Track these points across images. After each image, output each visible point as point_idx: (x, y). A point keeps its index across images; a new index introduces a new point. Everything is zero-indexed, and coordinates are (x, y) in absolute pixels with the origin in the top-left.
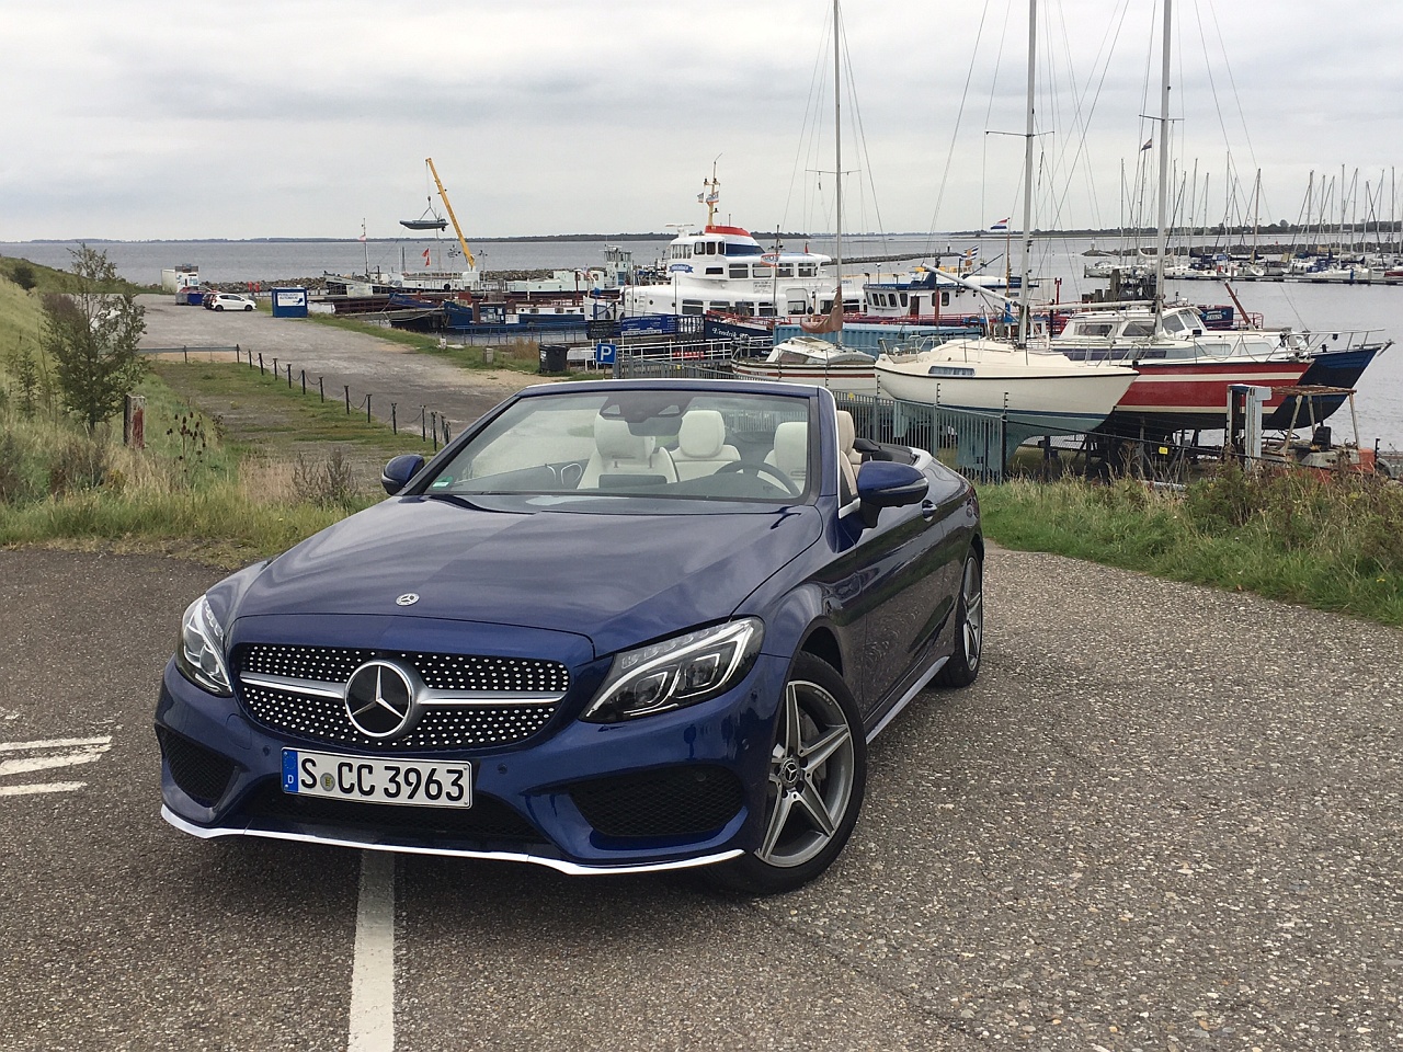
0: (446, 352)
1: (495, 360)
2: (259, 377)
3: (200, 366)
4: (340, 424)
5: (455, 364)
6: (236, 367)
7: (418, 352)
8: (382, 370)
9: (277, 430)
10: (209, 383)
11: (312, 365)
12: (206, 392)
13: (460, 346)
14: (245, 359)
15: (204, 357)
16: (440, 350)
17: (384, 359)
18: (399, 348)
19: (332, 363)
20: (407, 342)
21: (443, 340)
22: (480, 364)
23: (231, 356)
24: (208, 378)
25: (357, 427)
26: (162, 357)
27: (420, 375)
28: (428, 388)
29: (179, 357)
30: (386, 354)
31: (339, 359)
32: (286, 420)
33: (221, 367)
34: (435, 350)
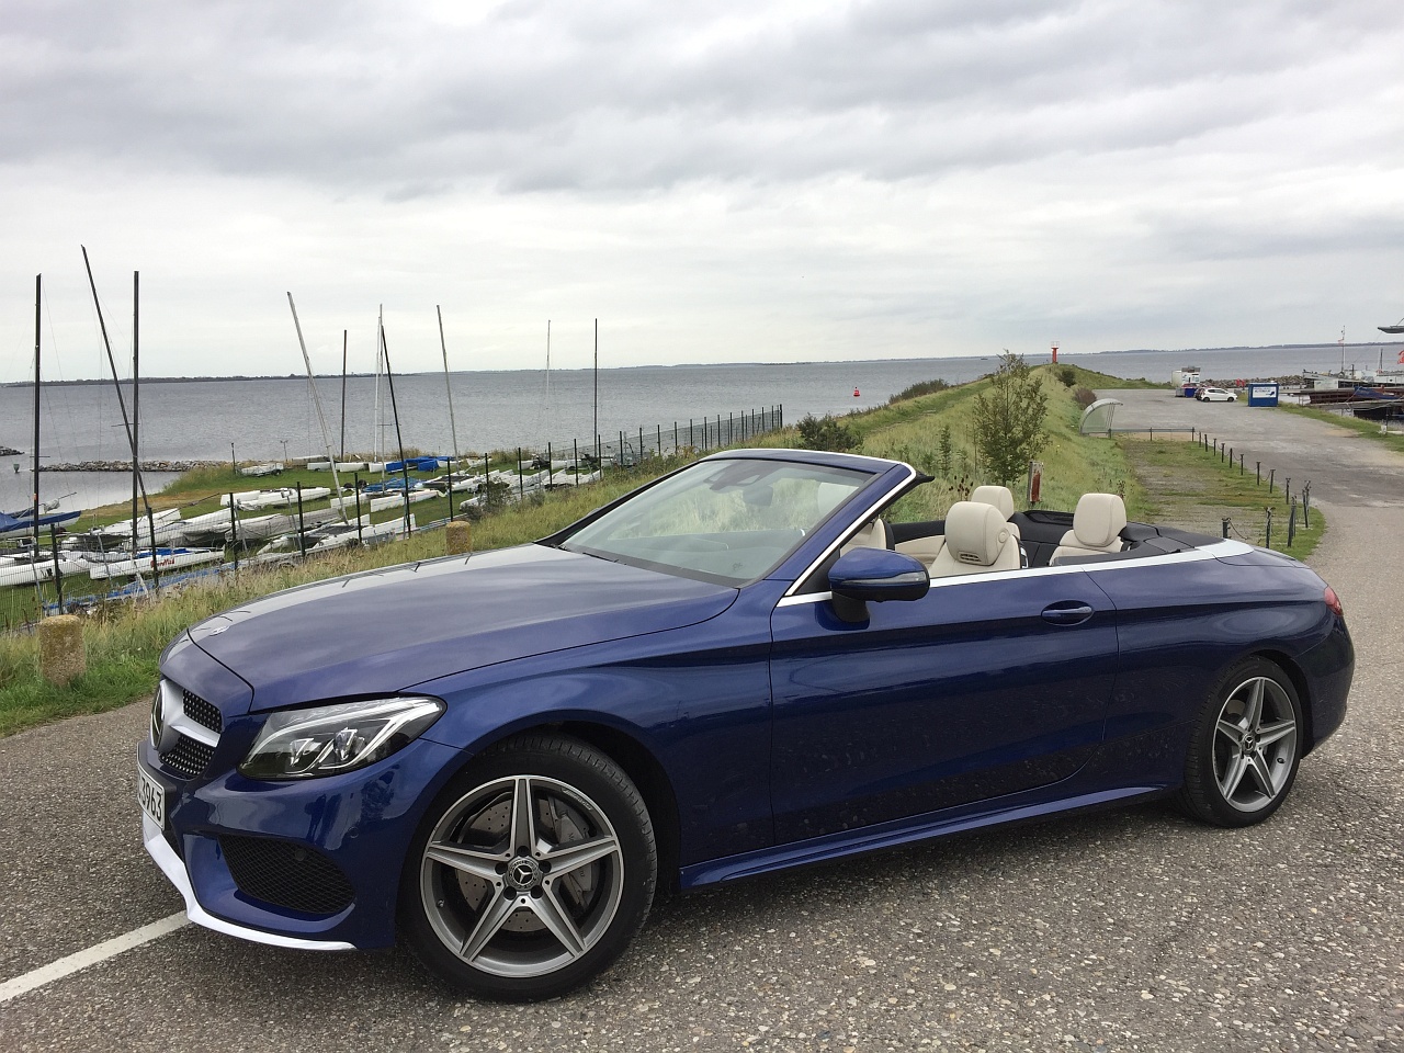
0: (1386, 436)
2: (1202, 452)
3: (1162, 443)
4: (1247, 493)
5: (1387, 448)
6: (1186, 446)
7: (1360, 436)
8: (1316, 450)
9: (1188, 495)
10: (1160, 456)
11: (1255, 445)
12: (1153, 463)
13: (1401, 432)
14: (1197, 439)
15: (1167, 436)
16: (1380, 436)
17: (1320, 441)
18: (1345, 432)
19: (1272, 444)
20: (1354, 428)
21: (1384, 427)
23: (1188, 436)
24: (1161, 452)
25: (1258, 496)
26: (1136, 436)
27: (1349, 456)
28: (1349, 467)
29: (1146, 436)
30: (1326, 437)
31: (1282, 440)
32: (1200, 487)
33: (1177, 444)
34: (1374, 435)
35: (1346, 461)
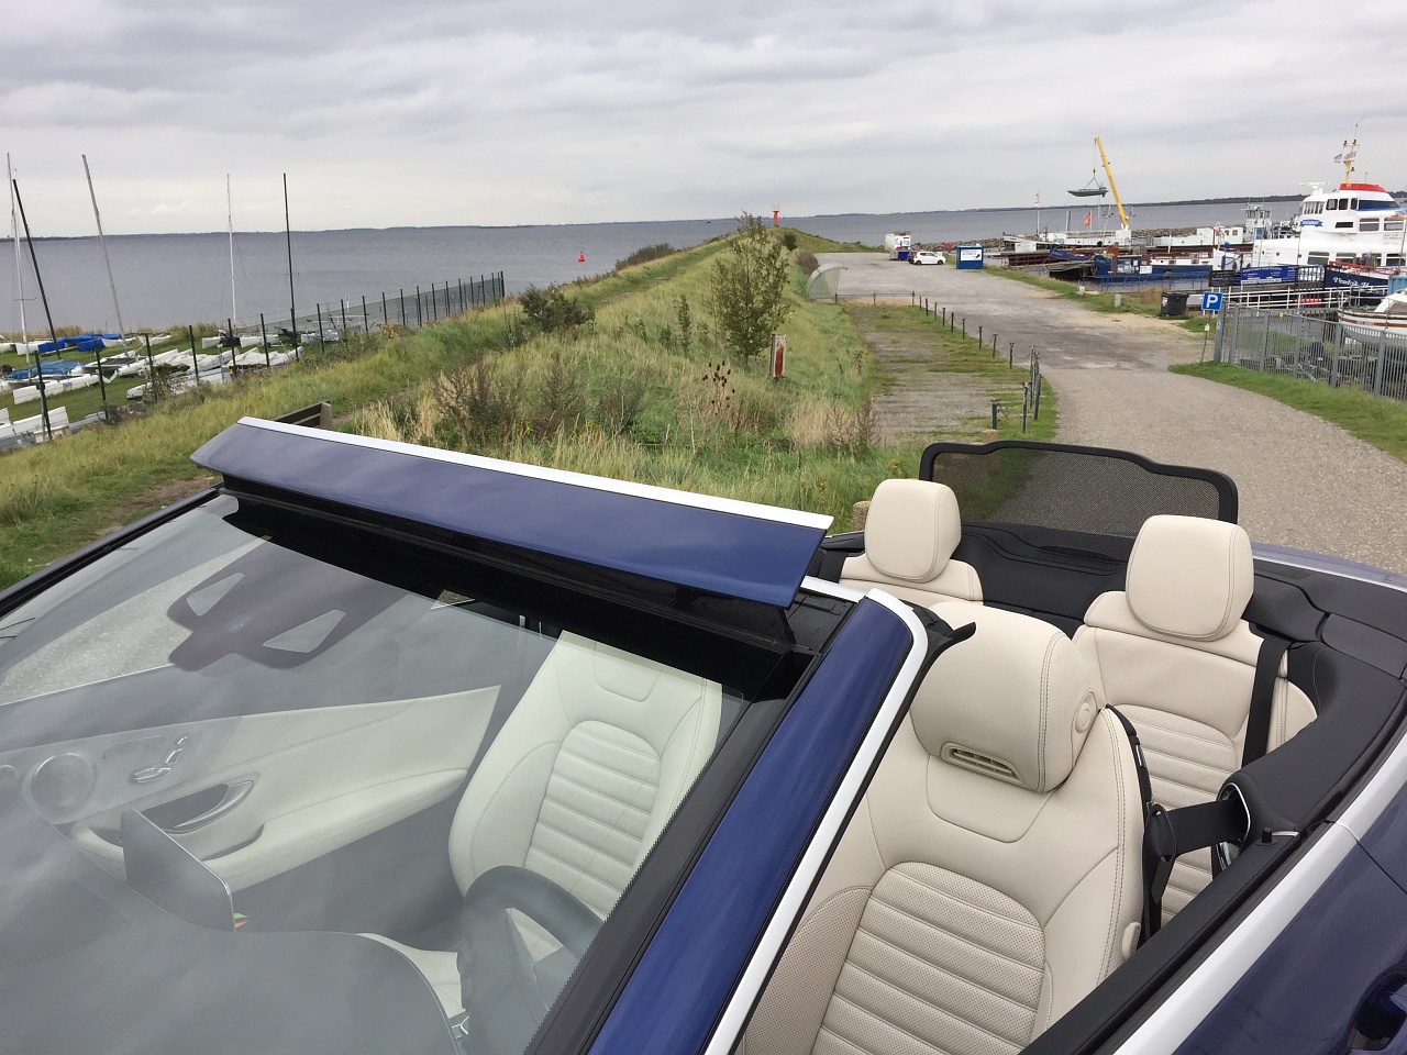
0: (1083, 297)
1: (1122, 304)
2: (923, 317)
3: (884, 307)
4: (970, 358)
5: (1086, 308)
6: (911, 311)
7: (1061, 297)
8: (1024, 312)
9: (917, 362)
10: (885, 321)
11: (970, 308)
12: (880, 328)
13: (1096, 293)
14: (917, 303)
15: (889, 301)
16: (1079, 296)
17: (1026, 303)
18: (1046, 293)
19: (985, 307)
20: (1054, 289)
21: (1082, 288)
22: (1108, 308)
23: (908, 300)
24: (885, 317)
25: (983, 361)
26: (859, 301)
27: (1055, 317)
28: (1057, 328)
29: (870, 301)
30: (1031, 299)
31: (993, 302)
32: (928, 353)
33: (899, 309)
34: (1073, 296)
35: (1052, 323)
